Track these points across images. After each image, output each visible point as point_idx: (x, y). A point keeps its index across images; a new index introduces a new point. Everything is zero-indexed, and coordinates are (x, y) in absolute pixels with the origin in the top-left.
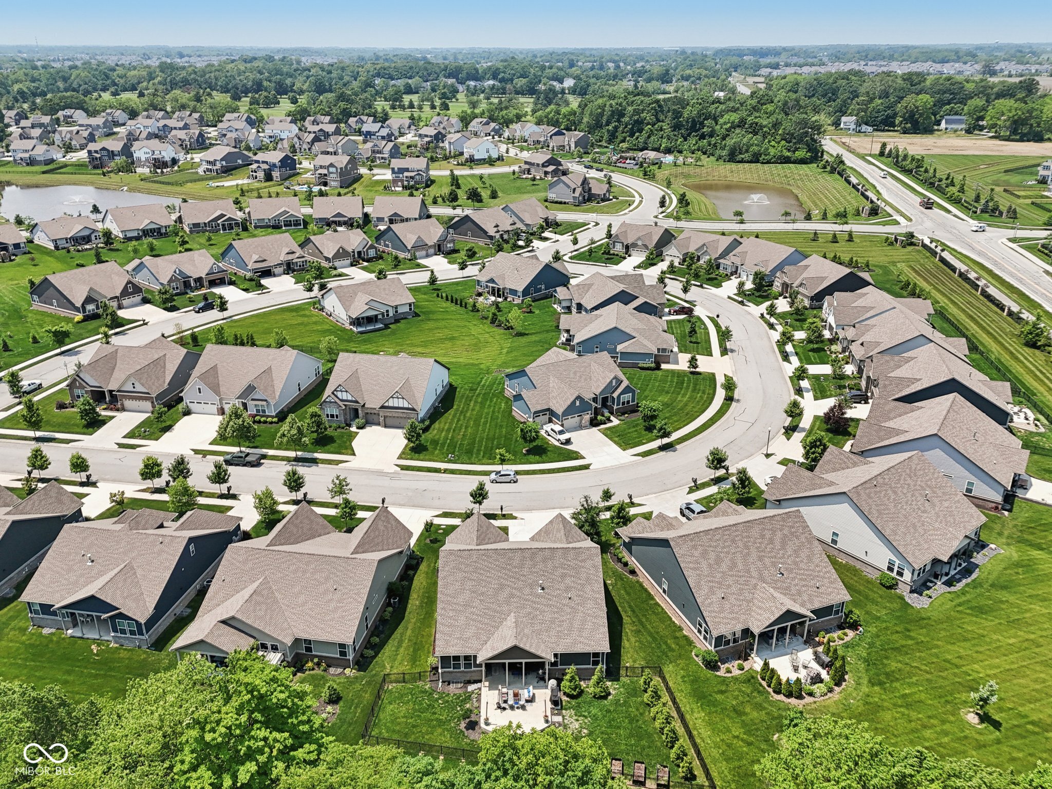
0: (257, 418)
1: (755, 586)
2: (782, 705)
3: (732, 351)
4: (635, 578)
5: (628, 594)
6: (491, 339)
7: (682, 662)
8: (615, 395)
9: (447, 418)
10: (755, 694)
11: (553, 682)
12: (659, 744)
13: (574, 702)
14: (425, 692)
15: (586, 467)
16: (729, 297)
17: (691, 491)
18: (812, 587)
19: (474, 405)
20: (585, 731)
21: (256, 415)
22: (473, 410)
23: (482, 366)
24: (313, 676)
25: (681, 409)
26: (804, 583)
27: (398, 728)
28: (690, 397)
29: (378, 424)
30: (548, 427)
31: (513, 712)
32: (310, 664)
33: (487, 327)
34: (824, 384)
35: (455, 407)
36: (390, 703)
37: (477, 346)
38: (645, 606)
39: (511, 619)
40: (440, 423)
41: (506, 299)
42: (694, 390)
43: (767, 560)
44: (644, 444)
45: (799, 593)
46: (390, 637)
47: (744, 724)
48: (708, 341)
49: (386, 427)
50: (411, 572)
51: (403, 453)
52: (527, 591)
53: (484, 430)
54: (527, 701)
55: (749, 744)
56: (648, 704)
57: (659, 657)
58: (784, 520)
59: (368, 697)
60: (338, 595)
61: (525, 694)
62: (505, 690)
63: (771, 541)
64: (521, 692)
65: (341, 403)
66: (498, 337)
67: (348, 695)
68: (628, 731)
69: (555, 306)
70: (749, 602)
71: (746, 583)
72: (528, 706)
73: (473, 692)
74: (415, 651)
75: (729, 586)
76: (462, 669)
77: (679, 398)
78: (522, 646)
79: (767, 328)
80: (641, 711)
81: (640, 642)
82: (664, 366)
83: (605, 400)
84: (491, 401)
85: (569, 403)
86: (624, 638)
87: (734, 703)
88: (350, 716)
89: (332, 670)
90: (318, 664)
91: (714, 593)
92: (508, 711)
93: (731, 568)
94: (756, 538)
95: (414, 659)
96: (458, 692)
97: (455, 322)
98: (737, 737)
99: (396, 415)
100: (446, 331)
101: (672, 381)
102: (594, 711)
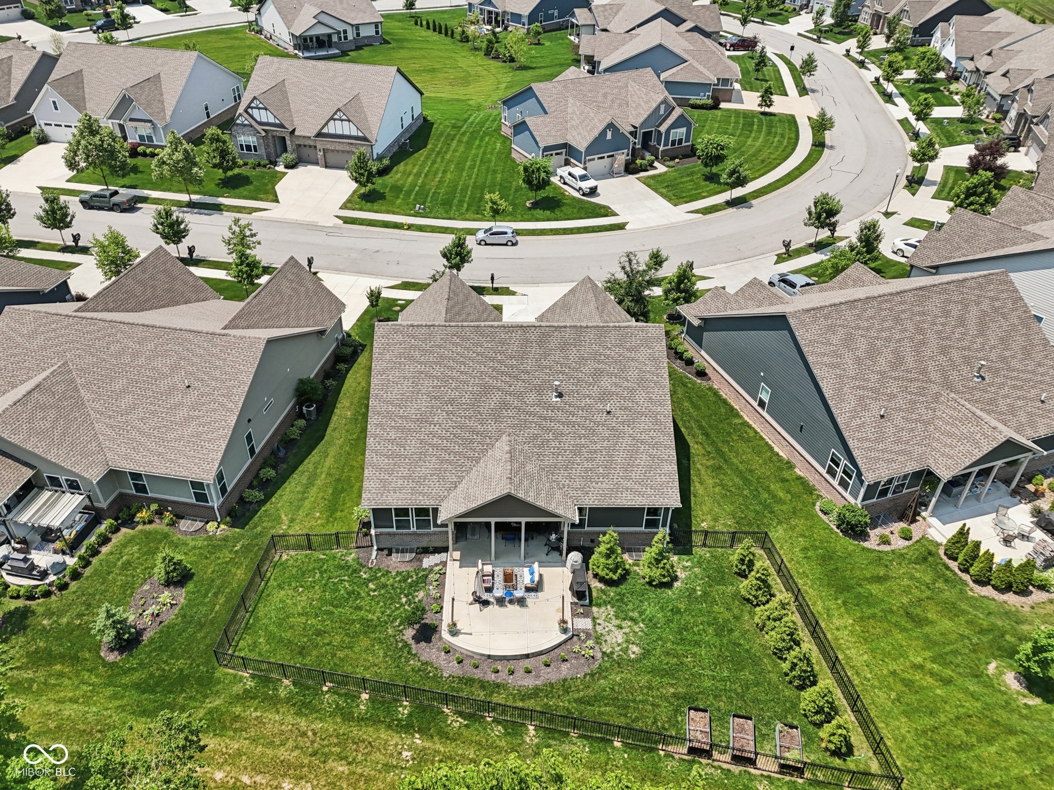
0: (141, 149)
1: (937, 396)
2: (993, 606)
3: (813, 91)
4: (704, 383)
5: (696, 407)
6: (485, 73)
7: (800, 523)
8: (663, 129)
9: (418, 159)
10: (940, 584)
11: (575, 557)
12: (774, 677)
13: (612, 592)
14: (346, 567)
15: (621, 227)
16: (799, 34)
17: (780, 259)
18: (1032, 400)
19: (457, 146)
20: (635, 649)
21: (140, 145)
22: (455, 151)
23: (471, 102)
24: (148, 534)
25: (754, 155)
26: (1019, 393)
27: (288, 635)
28: (766, 141)
29: (316, 163)
30: (563, 171)
31: (503, 609)
32: (143, 514)
33: (480, 59)
34: (950, 128)
35: (429, 147)
36: (280, 587)
37: (466, 80)
38: (726, 427)
39: (502, 447)
40: (406, 164)
41: (506, 29)
42: (769, 133)
43: (955, 355)
44: (704, 197)
45: (1012, 411)
46: (296, 468)
47: (929, 643)
48: (780, 79)
49: (326, 167)
50: (342, 366)
51: (349, 201)
52: (532, 398)
53: (470, 177)
54: (528, 589)
55: (947, 682)
56: (748, 600)
57: (757, 513)
58: (980, 287)
59: (241, 574)
60: (193, 395)
61: (525, 577)
62: (488, 569)
63: (961, 321)
64: (516, 570)
65: (259, 128)
66: (494, 71)
67: (206, 570)
68: (715, 651)
69: (572, 38)
70: (927, 423)
71: (922, 392)
72: (531, 598)
73: (431, 570)
74: (337, 493)
75: (892, 397)
76: (413, 529)
77: (750, 141)
78: (521, 495)
79: (856, 67)
80: (736, 611)
81: (723, 486)
82: (723, 105)
83: (647, 136)
84: (481, 140)
85: (596, 133)
86: (694, 478)
87: (905, 600)
88: (204, 610)
89: (185, 525)
90: (159, 513)
91: (865, 408)
92: (494, 609)
93: (894, 366)
94: (936, 317)
95: (333, 508)
96: (403, 568)
97: (437, 53)
98: (920, 667)
99: (340, 148)
100: (425, 62)
101: (736, 122)
102: (650, 610)
